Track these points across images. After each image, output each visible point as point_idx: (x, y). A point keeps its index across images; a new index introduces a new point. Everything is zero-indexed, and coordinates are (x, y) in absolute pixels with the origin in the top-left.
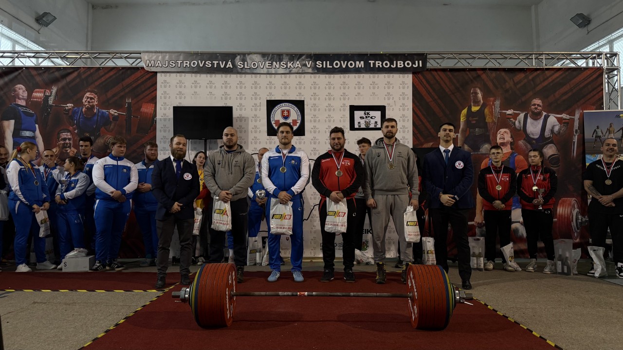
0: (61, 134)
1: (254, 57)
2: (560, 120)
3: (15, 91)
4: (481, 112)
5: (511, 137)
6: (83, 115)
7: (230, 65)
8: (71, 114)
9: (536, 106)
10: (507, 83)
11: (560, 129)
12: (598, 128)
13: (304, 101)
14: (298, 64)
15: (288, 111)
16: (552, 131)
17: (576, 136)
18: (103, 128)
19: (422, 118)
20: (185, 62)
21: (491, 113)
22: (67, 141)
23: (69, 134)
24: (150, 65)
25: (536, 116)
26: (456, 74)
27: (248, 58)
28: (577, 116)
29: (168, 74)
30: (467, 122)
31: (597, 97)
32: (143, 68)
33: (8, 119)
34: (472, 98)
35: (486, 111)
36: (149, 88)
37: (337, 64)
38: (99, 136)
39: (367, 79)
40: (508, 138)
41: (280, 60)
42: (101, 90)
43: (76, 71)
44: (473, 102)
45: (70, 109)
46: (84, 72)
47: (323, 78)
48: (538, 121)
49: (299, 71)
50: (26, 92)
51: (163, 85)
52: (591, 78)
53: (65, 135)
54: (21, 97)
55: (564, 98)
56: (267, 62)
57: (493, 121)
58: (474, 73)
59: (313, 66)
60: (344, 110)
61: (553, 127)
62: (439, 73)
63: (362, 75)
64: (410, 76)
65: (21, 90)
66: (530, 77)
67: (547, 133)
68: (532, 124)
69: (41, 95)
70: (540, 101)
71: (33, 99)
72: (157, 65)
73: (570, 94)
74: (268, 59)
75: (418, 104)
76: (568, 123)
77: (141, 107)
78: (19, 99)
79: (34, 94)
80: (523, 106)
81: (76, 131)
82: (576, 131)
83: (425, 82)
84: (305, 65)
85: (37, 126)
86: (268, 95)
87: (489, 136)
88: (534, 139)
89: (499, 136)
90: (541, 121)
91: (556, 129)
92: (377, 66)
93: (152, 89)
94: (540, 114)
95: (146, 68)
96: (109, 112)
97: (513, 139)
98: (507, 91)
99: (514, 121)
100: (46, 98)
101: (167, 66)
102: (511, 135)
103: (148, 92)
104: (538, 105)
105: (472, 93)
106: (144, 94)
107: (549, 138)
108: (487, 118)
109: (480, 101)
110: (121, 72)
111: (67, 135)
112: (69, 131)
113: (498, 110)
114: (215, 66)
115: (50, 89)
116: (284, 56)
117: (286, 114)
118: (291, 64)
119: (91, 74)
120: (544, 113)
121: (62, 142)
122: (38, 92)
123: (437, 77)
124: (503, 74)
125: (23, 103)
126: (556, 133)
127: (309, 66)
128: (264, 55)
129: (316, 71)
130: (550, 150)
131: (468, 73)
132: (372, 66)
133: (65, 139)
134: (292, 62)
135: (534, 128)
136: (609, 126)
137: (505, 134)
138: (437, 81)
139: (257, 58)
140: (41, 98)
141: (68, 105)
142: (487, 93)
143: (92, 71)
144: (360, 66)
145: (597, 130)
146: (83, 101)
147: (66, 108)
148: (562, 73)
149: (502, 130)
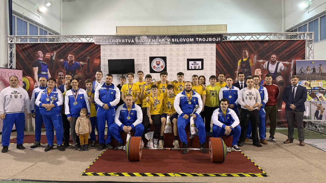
0: (59, 73)
1: (143, 37)
2: (284, 64)
3: (38, 54)
4: (247, 61)
5: (262, 73)
6: (68, 64)
7: (133, 41)
8: (63, 64)
9: (273, 58)
10: (260, 48)
11: (284, 69)
12: (302, 68)
13: (166, 57)
14: (163, 40)
15: (159, 62)
16: (281, 70)
17: (292, 72)
18: (77, 70)
19: (220, 64)
20: (113, 40)
21: (252, 61)
22: (62, 76)
23: (62, 73)
24: (97, 42)
25: (273, 63)
26: (236, 43)
27: (141, 38)
28: (293, 63)
29: (105, 46)
30: (241, 66)
31: (303, 53)
32: (94, 43)
33: (35, 66)
34: (243, 55)
35: (250, 61)
36: (97, 52)
37: (181, 40)
38: (75, 74)
39: (195, 46)
40: (260, 73)
41: (156, 39)
42: (76, 53)
43: (65, 44)
44: (244, 57)
45: (62, 62)
46: (68, 45)
47: (175, 46)
48: (274, 65)
49: (164, 43)
50: (43, 54)
51: (103, 51)
52: (300, 45)
53: (60, 73)
54: (40, 56)
55: (287, 54)
56: (149, 40)
57: (253, 65)
58: (244, 43)
59: (170, 41)
60: (185, 61)
61: (281, 68)
62: (228, 43)
63: (193, 45)
64: (215, 45)
65: (40, 53)
66: (271, 45)
67: (278, 71)
68: (271, 66)
69: (49, 55)
70: (275, 56)
71: (46, 57)
72: (100, 41)
73: (290, 52)
74: (150, 38)
75: (218, 58)
76: (288, 66)
77: (94, 61)
78: (40, 57)
79: (46, 55)
80: (268, 58)
81: (65, 72)
82: (292, 69)
83: (222, 48)
84: (167, 41)
85: (48, 69)
86: (150, 55)
87: (251, 72)
88: (272, 73)
89: (255, 72)
90: (276, 65)
91: (283, 68)
92: (200, 41)
93: (98, 53)
94: (275, 62)
95: (95, 43)
96: (80, 63)
97: (262, 74)
98: (260, 51)
99: (263, 65)
100: (52, 57)
101: (105, 42)
102: (261, 72)
103: (97, 54)
104: (274, 58)
105: (244, 52)
106: (95, 55)
107: (279, 73)
108: (250, 64)
109: (247, 56)
110: (84, 45)
111: (61, 73)
112: (62, 72)
113: (255, 60)
114: (126, 42)
115: (53, 53)
116: (157, 37)
117: (158, 63)
118: (160, 40)
119: (71, 46)
120: (277, 61)
121: (60, 77)
122: (48, 54)
123: (228, 45)
124: (258, 43)
125: (41, 59)
126: (283, 71)
127: (168, 41)
128: (148, 36)
129: (172, 43)
130: (279, 79)
131: (242, 43)
132: (197, 41)
133: (60, 75)
134: (161, 39)
135: (272, 68)
136: (307, 67)
137: (259, 71)
138: (227, 47)
139: (145, 38)
140: (49, 57)
141: (61, 60)
142: (251, 52)
143: (71, 44)
144: (192, 41)
145: (302, 69)
146: (68, 58)
147: (61, 61)
148: (286, 42)
149: (257, 70)
